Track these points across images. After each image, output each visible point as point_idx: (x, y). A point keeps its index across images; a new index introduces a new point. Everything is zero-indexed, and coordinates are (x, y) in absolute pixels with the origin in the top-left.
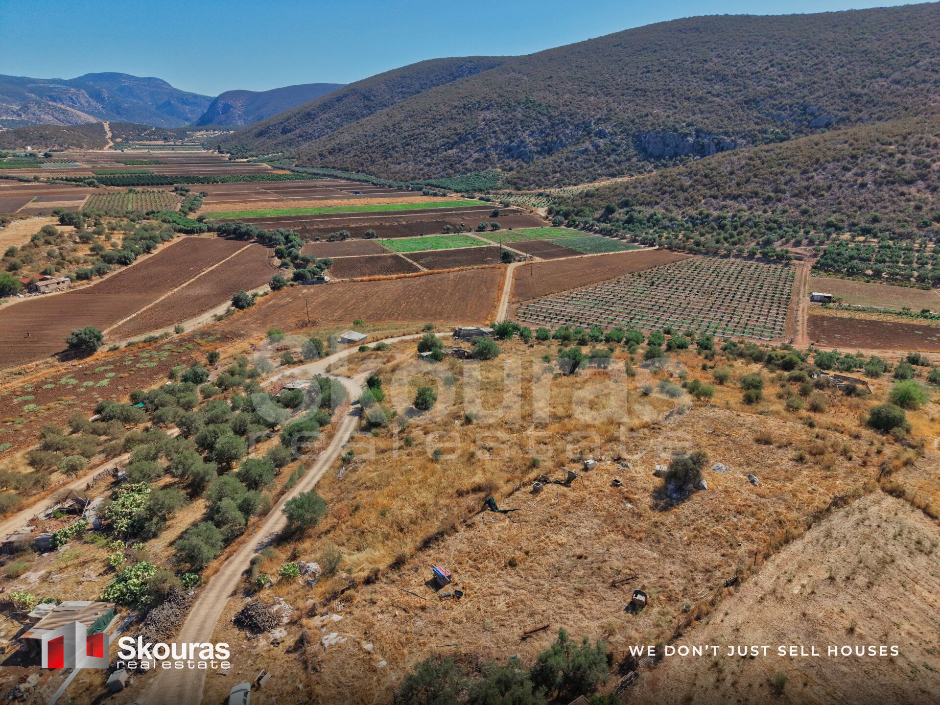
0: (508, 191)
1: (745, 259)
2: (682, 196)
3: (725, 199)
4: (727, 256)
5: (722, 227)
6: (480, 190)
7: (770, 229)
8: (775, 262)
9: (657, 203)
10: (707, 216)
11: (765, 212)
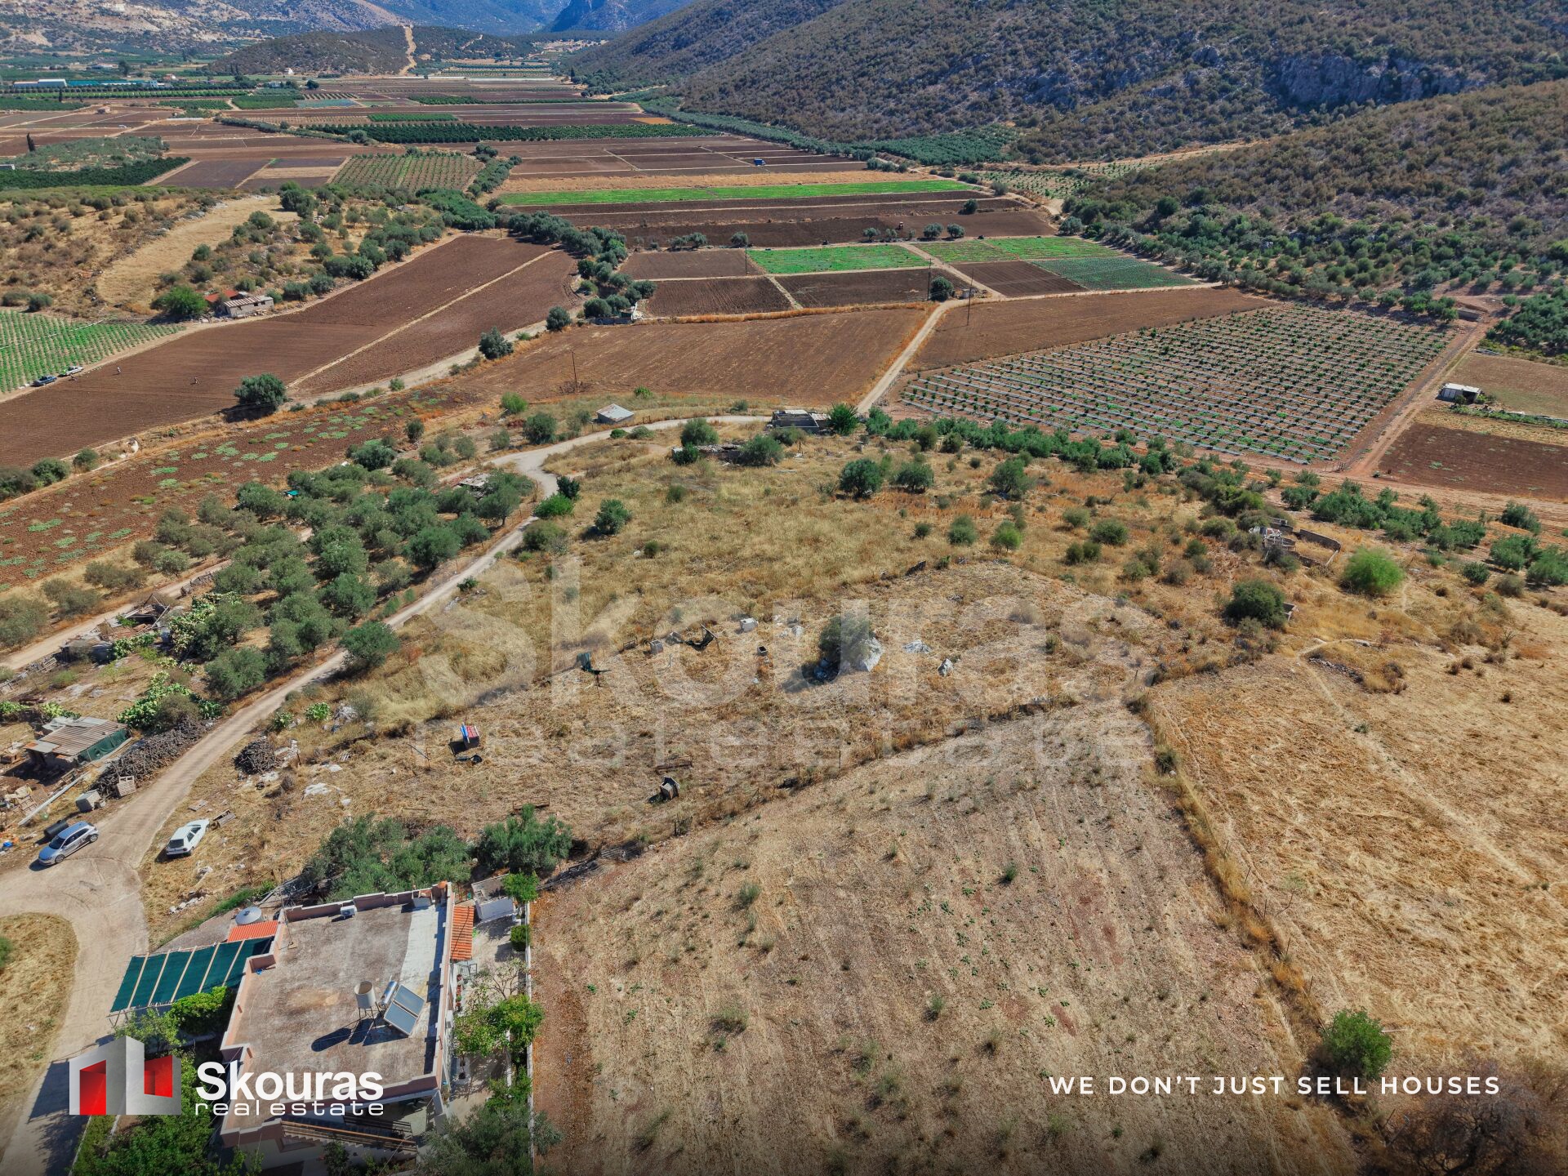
0: (1015, 164)
1: (1371, 312)
2: (1300, 186)
3: (1377, 194)
4: (1339, 306)
5: (1352, 251)
6: (967, 163)
7: (1438, 258)
8: (1422, 321)
9: (1252, 199)
10: (1332, 228)
11: (1443, 224)
